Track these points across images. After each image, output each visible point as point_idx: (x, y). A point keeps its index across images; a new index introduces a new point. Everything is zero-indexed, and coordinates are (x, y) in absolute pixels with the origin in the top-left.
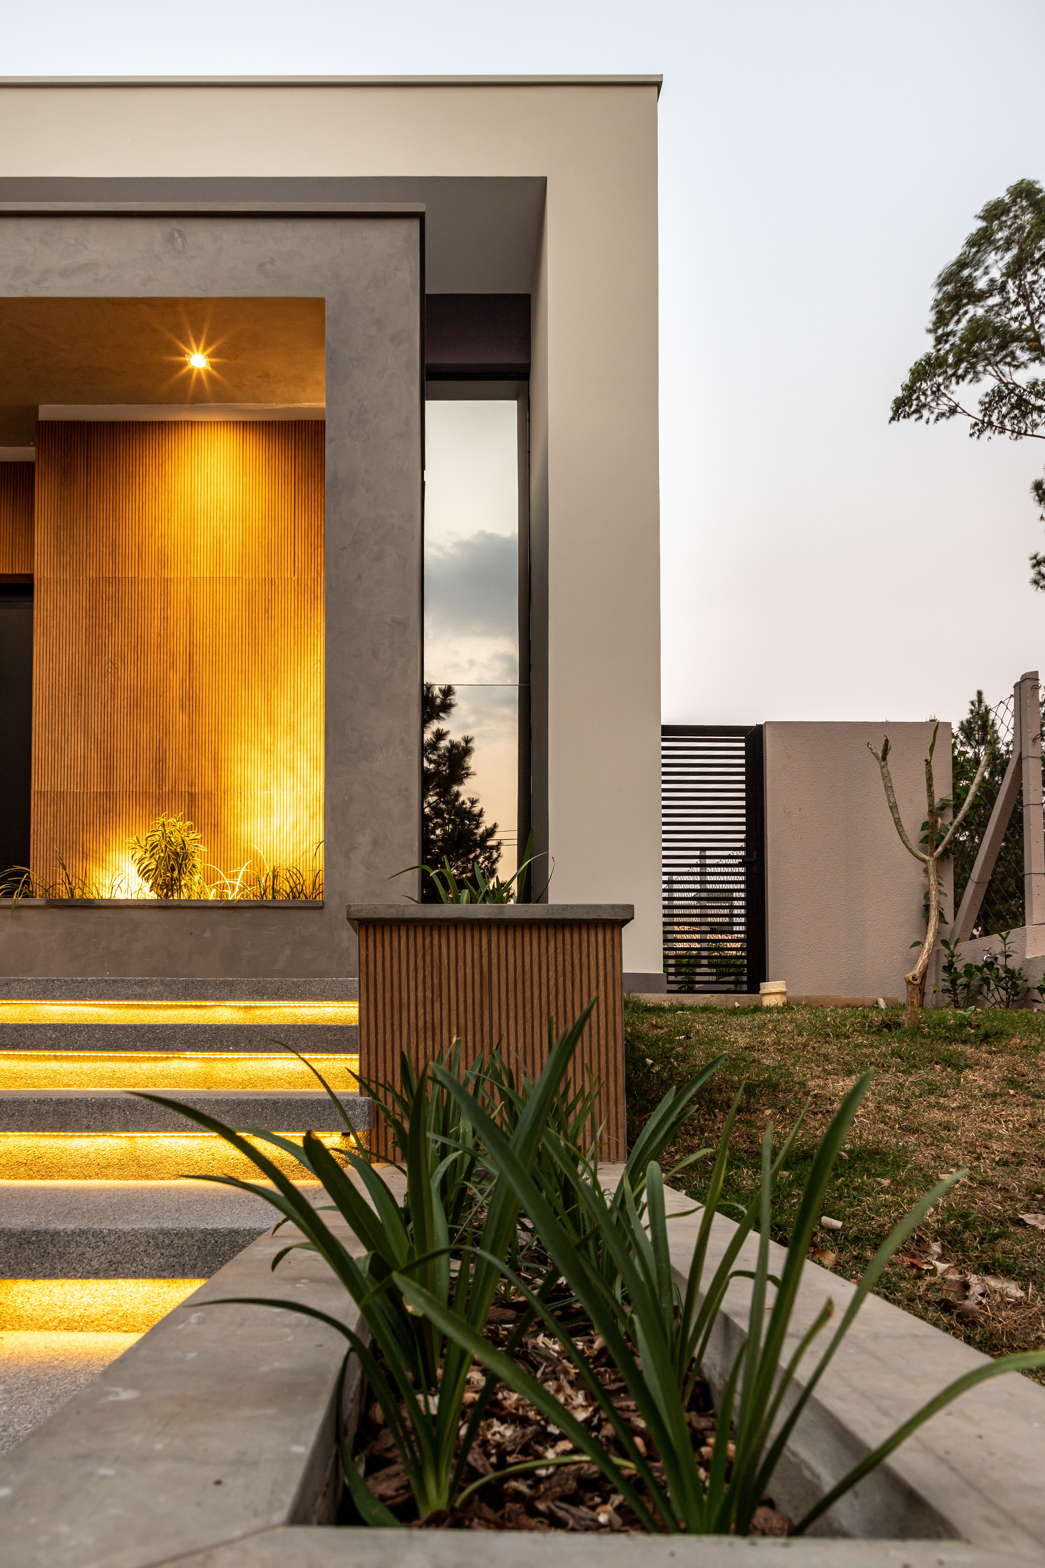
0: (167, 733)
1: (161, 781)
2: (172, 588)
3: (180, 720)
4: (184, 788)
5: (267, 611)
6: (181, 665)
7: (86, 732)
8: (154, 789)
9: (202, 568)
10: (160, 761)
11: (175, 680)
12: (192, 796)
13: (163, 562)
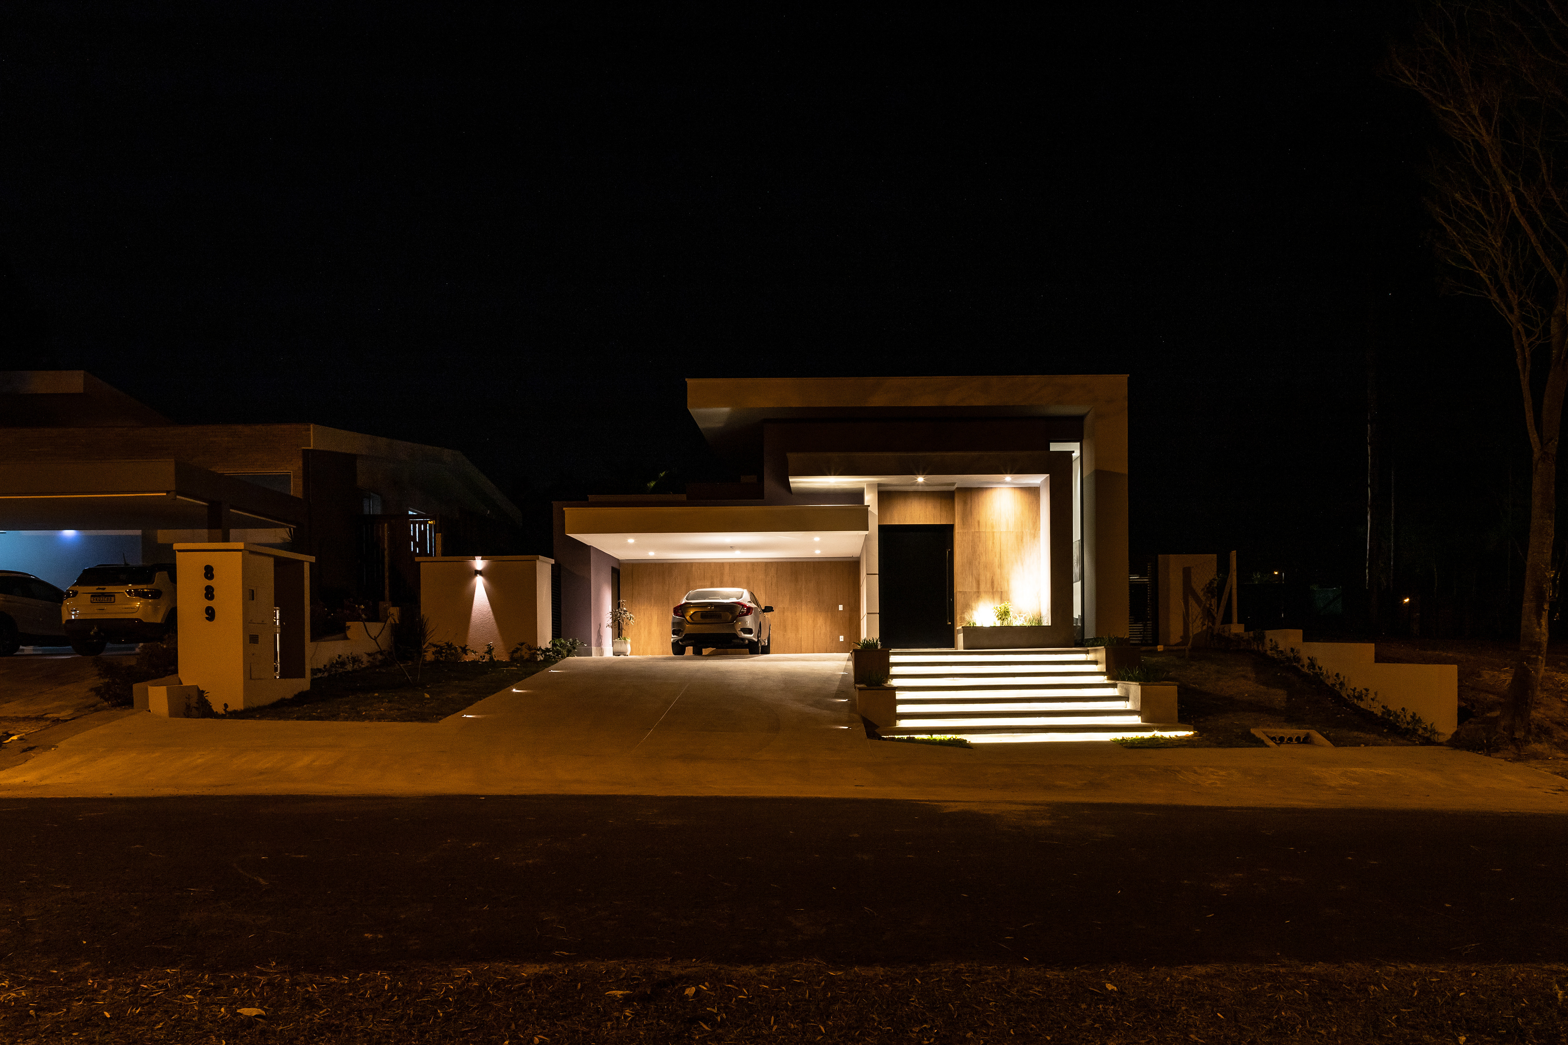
0: (994, 575)
1: (993, 588)
2: (995, 534)
3: (998, 571)
4: (999, 590)
5: (1022, 540)
6: (998, 556)
7: (972, 574)
8: (991, 590)
9: (1003, 529)
10: (992, 582)
11: (996, 560)
12: (1001, 592)
13: (993, 527)
